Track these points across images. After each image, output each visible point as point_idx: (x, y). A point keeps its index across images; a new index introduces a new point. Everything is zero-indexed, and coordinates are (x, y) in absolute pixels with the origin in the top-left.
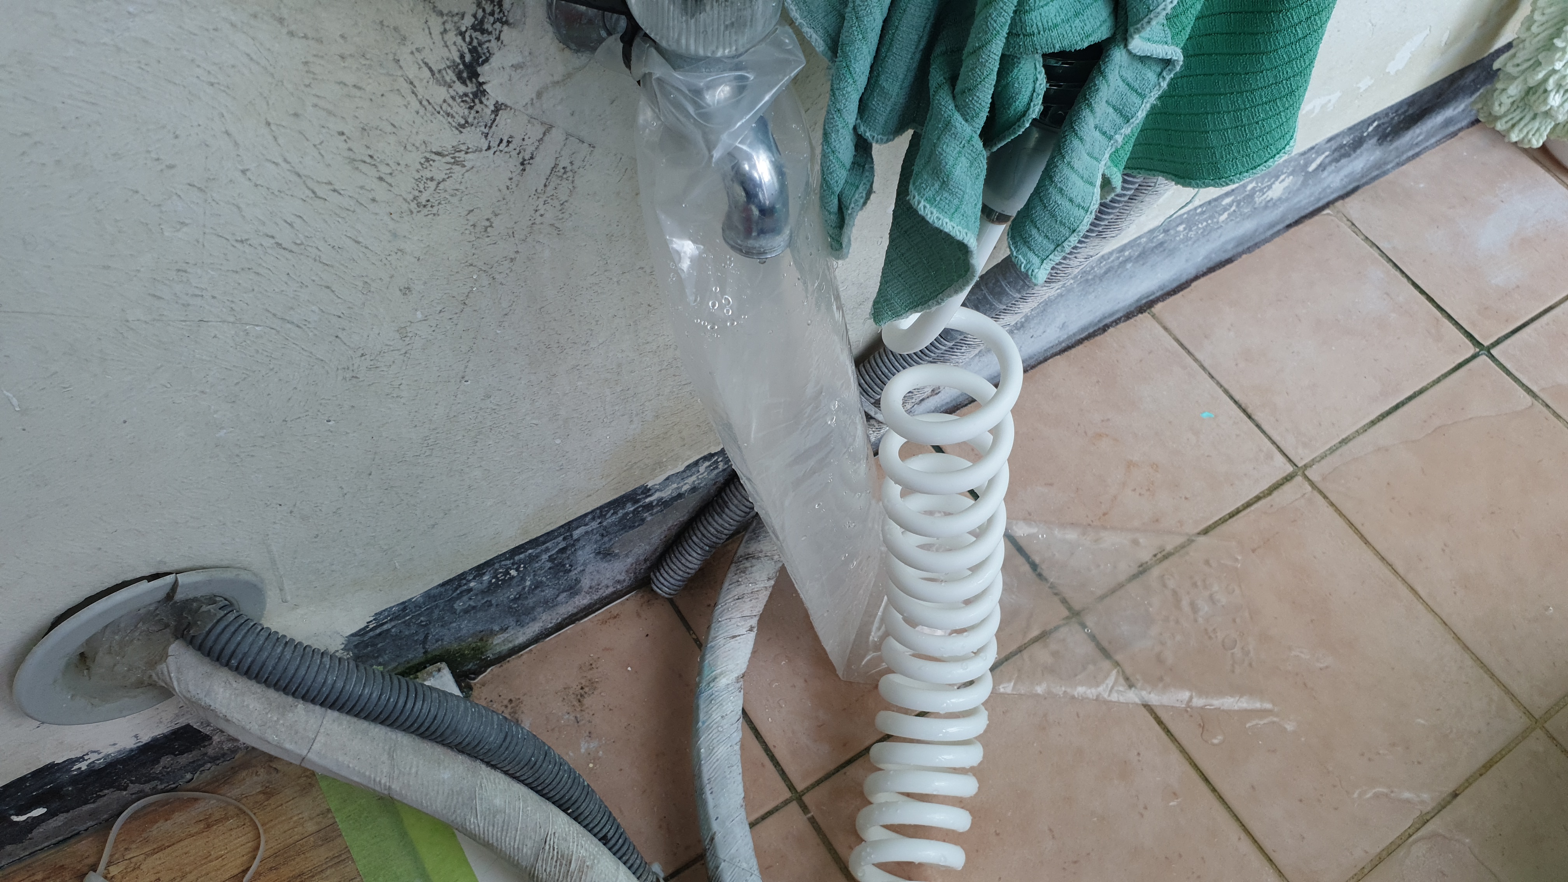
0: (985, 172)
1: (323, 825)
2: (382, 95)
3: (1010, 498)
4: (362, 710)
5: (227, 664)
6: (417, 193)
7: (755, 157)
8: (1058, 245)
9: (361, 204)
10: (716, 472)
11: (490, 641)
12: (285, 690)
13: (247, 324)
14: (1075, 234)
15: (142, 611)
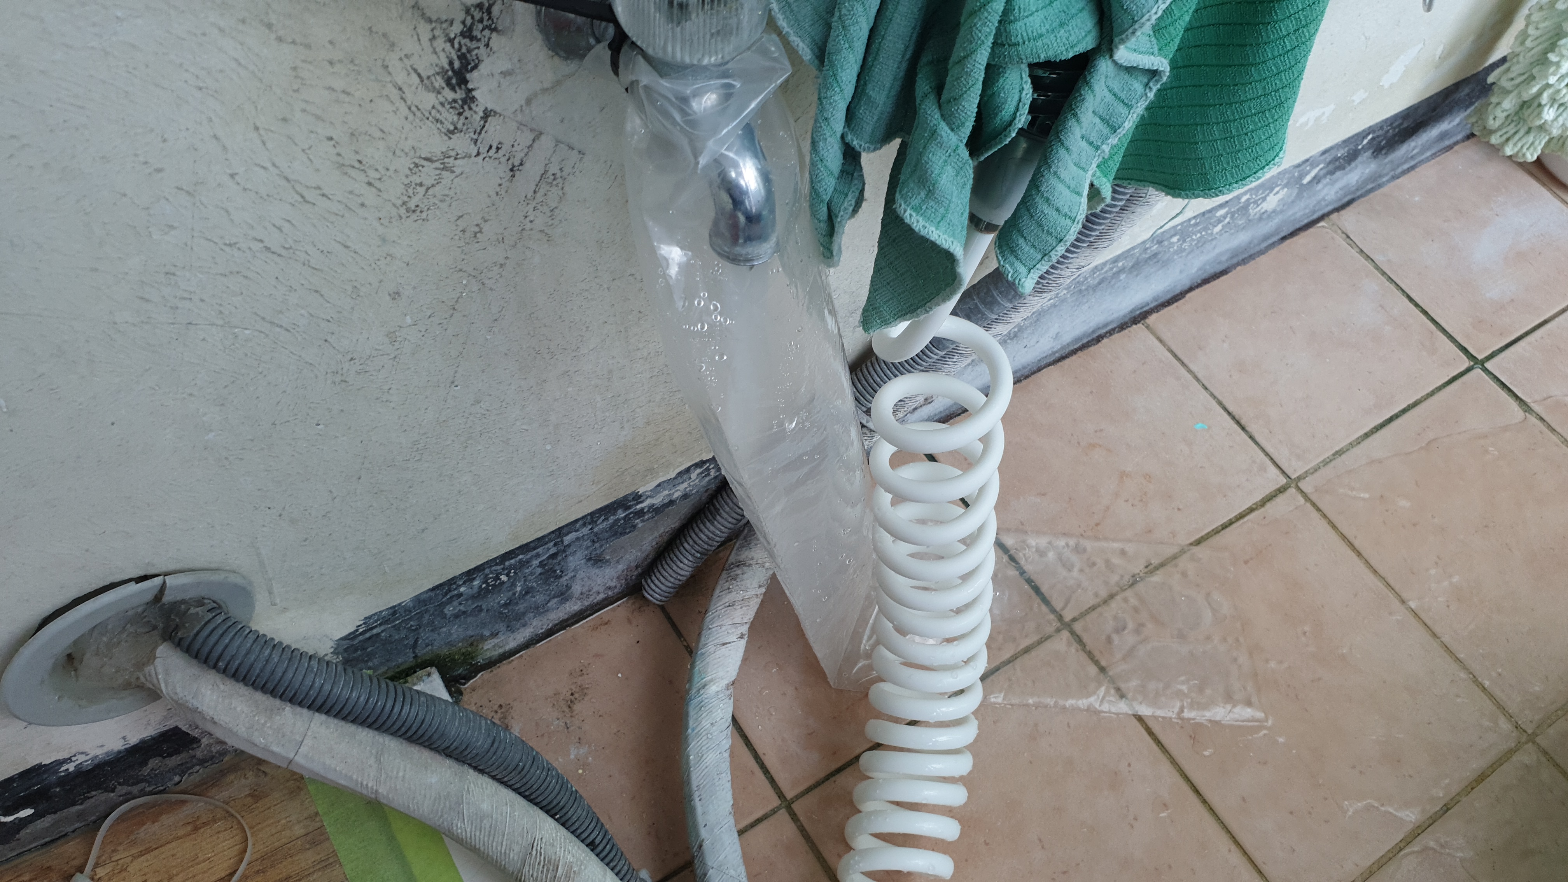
0: (971, 182)
1: (311, 829)
2: (371, 101)
3: (1000, 507)
4: (349, 713)
5: (215, 667)
6: (406, 199)
7: (741, 165)
8: (1045, 255)
9: (350, 209)
10: (707, 479)
11: (480, 647)
12: (273, 693)
13: (236, 327)
14: (1062, 244)
15: (130, 613)
